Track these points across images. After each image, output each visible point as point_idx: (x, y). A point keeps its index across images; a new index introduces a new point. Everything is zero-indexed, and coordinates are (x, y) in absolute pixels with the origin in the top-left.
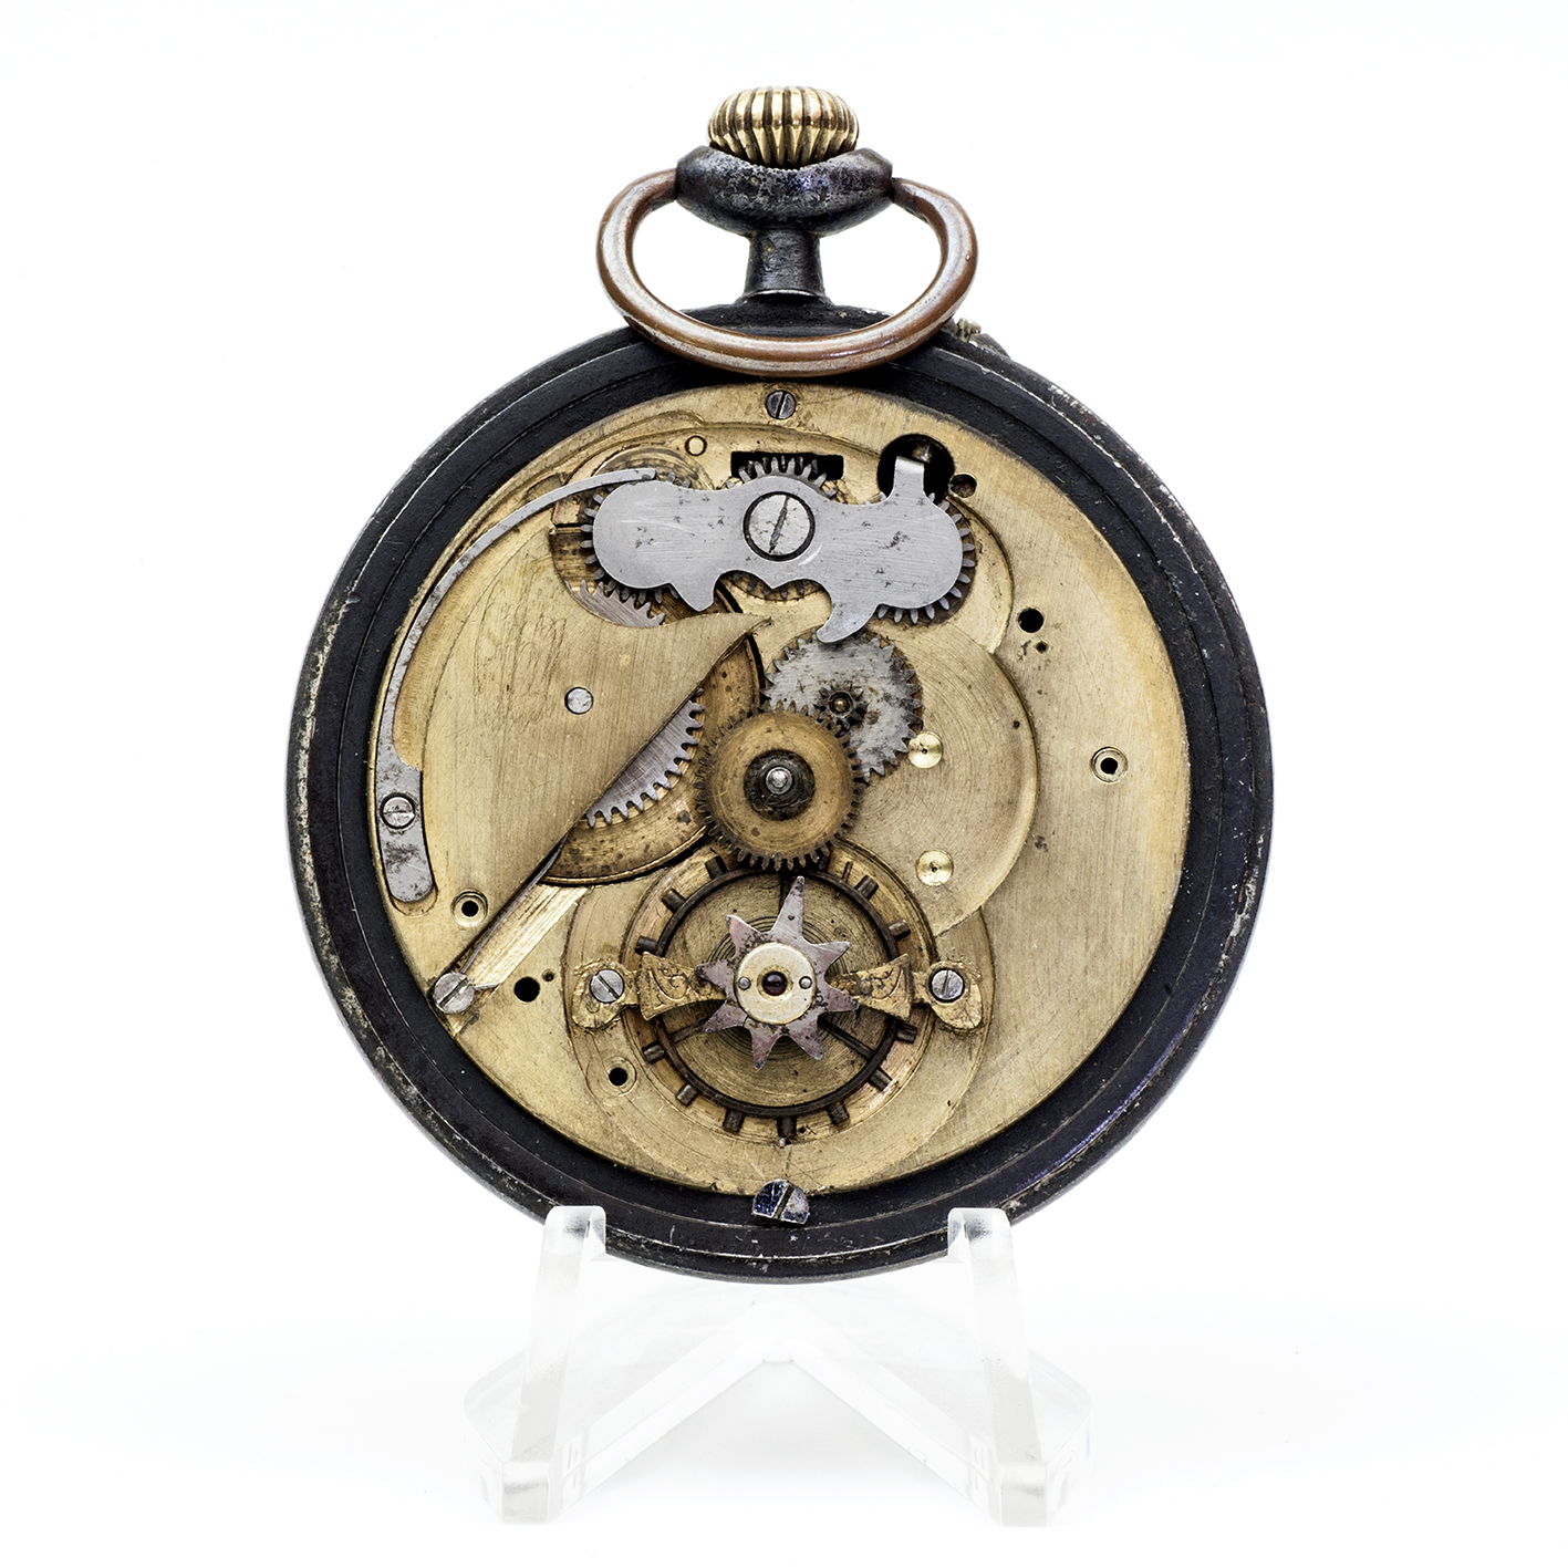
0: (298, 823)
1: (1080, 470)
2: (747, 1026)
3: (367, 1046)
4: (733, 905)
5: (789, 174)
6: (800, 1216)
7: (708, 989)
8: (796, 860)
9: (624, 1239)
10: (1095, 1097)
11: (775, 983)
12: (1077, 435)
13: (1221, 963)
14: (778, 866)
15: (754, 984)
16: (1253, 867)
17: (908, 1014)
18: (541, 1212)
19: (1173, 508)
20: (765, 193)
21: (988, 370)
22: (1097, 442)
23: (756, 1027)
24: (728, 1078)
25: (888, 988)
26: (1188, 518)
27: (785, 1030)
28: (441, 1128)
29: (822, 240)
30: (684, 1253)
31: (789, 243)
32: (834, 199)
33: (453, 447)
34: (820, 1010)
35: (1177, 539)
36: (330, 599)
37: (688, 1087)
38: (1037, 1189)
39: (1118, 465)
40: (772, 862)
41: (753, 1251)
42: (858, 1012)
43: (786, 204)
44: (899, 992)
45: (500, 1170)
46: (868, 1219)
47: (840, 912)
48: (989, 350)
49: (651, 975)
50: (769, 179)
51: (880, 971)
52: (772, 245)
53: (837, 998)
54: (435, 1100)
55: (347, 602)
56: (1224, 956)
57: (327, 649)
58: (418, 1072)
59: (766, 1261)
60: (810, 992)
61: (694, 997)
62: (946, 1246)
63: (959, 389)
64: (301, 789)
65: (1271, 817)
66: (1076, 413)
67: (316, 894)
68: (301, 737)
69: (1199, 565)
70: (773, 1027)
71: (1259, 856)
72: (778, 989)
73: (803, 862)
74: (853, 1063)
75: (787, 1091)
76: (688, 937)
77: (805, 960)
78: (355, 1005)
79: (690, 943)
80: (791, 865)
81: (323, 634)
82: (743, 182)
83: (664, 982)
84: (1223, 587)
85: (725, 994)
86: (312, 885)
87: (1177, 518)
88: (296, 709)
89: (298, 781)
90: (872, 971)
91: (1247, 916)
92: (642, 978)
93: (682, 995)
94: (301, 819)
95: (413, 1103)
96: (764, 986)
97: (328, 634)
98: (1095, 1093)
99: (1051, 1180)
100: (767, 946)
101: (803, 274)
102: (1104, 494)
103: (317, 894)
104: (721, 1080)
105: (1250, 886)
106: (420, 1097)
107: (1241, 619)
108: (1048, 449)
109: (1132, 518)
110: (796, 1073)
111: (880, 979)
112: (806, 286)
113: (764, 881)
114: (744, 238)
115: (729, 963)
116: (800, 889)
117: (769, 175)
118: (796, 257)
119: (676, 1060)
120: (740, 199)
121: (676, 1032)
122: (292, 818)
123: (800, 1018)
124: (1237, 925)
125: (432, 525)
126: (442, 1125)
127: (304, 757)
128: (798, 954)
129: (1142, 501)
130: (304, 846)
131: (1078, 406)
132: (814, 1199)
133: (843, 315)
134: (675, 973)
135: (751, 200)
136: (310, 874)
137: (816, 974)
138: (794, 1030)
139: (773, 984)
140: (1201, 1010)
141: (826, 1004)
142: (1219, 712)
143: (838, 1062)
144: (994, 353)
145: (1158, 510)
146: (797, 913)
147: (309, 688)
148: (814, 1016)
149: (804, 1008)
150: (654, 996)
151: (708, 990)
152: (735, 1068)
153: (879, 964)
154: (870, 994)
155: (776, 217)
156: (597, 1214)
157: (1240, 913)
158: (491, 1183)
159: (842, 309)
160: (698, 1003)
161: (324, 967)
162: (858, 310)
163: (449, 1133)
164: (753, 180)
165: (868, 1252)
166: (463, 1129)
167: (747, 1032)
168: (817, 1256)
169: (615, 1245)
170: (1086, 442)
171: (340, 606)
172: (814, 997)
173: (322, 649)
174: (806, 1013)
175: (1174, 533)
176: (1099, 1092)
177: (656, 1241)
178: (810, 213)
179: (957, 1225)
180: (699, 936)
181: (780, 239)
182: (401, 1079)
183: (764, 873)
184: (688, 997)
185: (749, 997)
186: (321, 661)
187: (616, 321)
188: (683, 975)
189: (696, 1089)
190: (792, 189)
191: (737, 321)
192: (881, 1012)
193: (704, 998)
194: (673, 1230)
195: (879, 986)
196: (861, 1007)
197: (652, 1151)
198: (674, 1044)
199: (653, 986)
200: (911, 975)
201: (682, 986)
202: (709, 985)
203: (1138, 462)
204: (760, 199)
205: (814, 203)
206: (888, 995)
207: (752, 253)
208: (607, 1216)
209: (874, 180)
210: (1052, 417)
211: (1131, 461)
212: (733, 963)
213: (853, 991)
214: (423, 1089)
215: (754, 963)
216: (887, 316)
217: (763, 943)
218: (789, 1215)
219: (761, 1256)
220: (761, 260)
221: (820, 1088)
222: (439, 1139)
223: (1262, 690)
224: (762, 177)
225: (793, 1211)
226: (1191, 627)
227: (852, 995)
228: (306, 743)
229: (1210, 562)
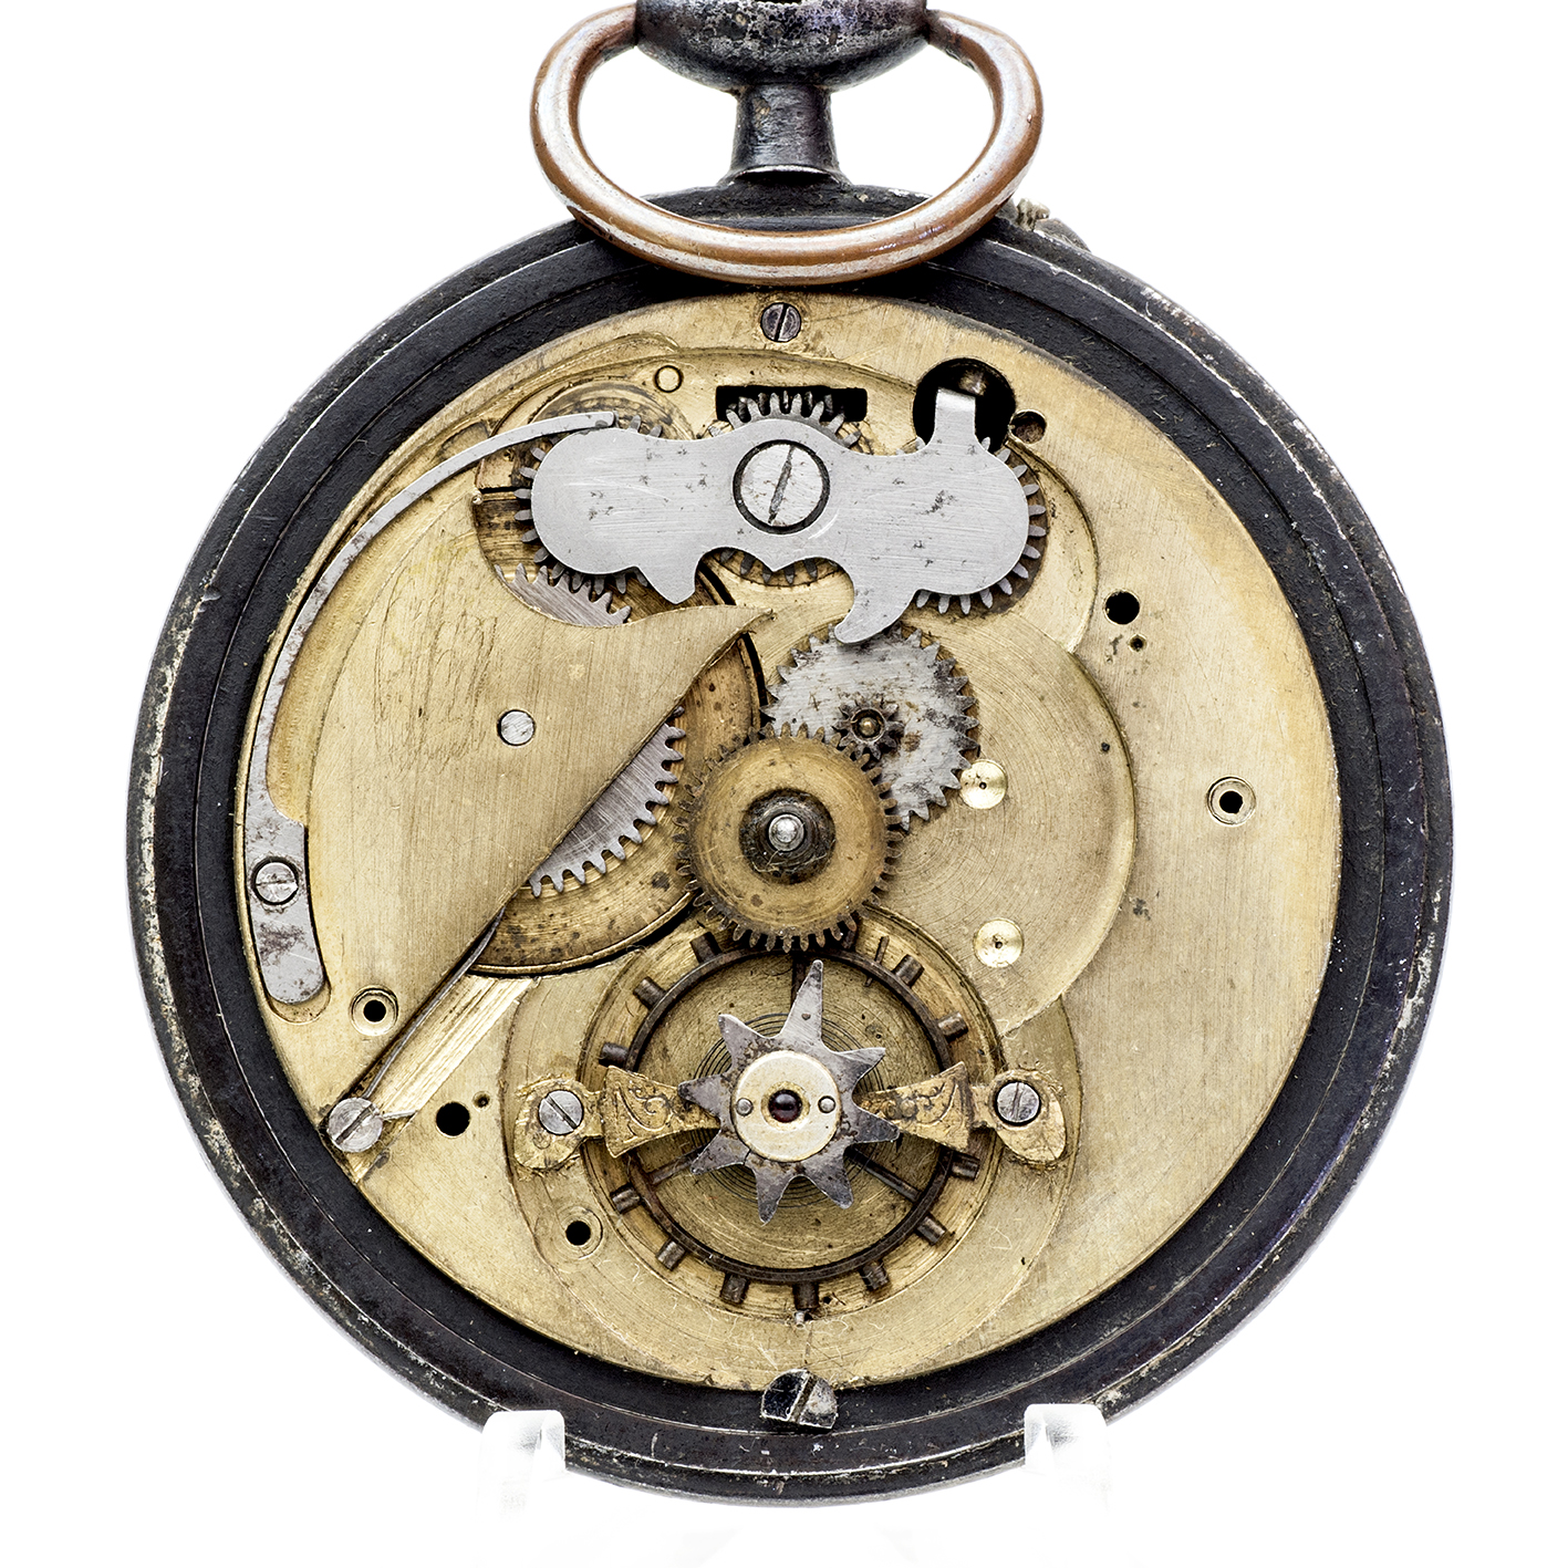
0: (143, 898)
1: (1187, 403)
2: (749, 1164)
3: (242, 1198)
4: (730, 998)
5: (787, 9)
6: (825, 1417)
7: (695, 1114)
8: (812, 938)
9: (589, 1451)
10: (1220, 1249)
11: (785, 1106)
12: (1179, 356)
13: (1387, 1065)
14: (787, 946)
15: (757, 1107)
16: (1427, 934)
17: (965, 1144)
18: (479, 1416)
19: (1311, 451)
20: (755, 35)
21: (1060, 270)
22: (1208, 363)
23: (761, 1164)
24: (728, 1231)
25: (938, 1109)
26: (1332, 463)
27: (800, 1169)
28: (342, 1306)
29: (833, 96)
30: (671, 1470)
31: (788, 102)
32: (848, 43)
33: (341, 387)
34: (847, 1141)
35: (1318, 493)
36: (180, 596)
37: (673, 1244)
38: (1143, 1374)
39: (1236, 394)
40: (779, 941)
41: (763, 1465)
42: (899, 1142)
43: (783, 50)
44: (953, 1114)
45: (421, 1361)
46: (917, 1420)
47: (873, 1004)
48: (1061, 241)
49: (619, 1098)
50: (759, 17)
51: (927, 1085)
52: (766, 105)
53: (869, 1125)
54: (332, 1269)
55: (204, 599)
56: (1390, 1056)
57: (177, 662)
58: (309, 1229)
59: (781, 1478)
60: (834, 1117)
61: (678, 1125)
62: (1020, 1453)
63: (1020, 296)
64: (145, 852)
65: (1450, 866)
66: (1179, 324)
67: (168, 993)
68: (145, 781)
69: (1349, 526)
70: (784, 1165)
71: (1436, 919)
72: (791, 1113)
73: (821, 941)
74: (894, 1207)
75: (806, 1246)
76: (669, 1042)
77: (826, 1074)
78: (224, 1143)
79: (672, 1050)
80: (805, 945)
81: (171, 642)
82: (725, 21)
83: (637, 1105)
84: (1381, 556)
85: (719, 1121)
86: (163, 981)
87: (1316, 463)
88: (137, 745)
89: (141, 841)
90: (916, 1086)
91: (1421, 1001)
92: (608, 1102)
93: (661, 1123)
94: (146, 893)
95: (304, 1272)
96: (771, 1110)
97: (178, 642)
98: (1218, 1244)
99: (1163, 1363)
100: (774, 1055)
101: (809, 144)
102: (1219, 434)
103: (170, 993)
104: (717, 1233)
105: (1423, 959)
106: (312, 1265)
107: (1405, 599)
108: (1143, 374)
109: (1256, 465)
110: (818, 1222)
111: (928, 1097)
112: (813, 159)
113: (771, 966)
114: (729, 95)
115: (724, 1079)
116: (818, 977)
117: (760, 11)
118: (799, 120)
119: (655, 1210)
120: (722, 45)
121: (655, 1171)
122: (135, 892)
123: (820, 1152)
124: (1407, 1012)
125: (315, 492)
126: (343, 1303)
127: (149, 810)
128: (816, 1064)
129: (1268, 443)
130: (152, 930)
131: (1182, 316)
132: (843, 1394)
133: (863, 198)
134: (651, 1093)
135: (736, 46)
136: (159, 967)
137: (840, 1093)
138: (813, 1168)
139: (786, 1106)
140: (1361, 1129)
141: (853, 1133)
142: (1378, 725)
143: (875, 1207)
144: (1068, 245)
145: (1291, 455)
146: (814, 1010)
147: (155, 716)
148: (839, 1149)
149: (827, 1139)
150: (624, 1127)
151: (696, 1116)
152: (736, 1217)
153: (926, 1075)
154: (913, 1117)
155: (771, 67)
156: (551, 1422)
157: (1411, 996)
158: (410, 1379)
159: (861, 190)
160: (683, 1133)
161: (182, 1091)
162: (883, 192)
163: (352, 1313)
164: (738, 18)
165: (918, 1464)
166: (371, 1307)
167: (749, 1172)
168: (850, 1471)
169: (576, 1459)
170: (1191, 364)
171: (193, 604)
172: (839, 1123)
173: (171, 663)
174: (828, 1145)
175: (1314, 485)
176: (1225, 1243)
177: (632, 1455)
178: (817, 61)
179: (1035, 1426)
180: (684, 1040)
181: (776, 96)
182: (286, 1241)
183: (769, 955)
184: (669, 1125)
185: (752, 1125)
186: (169, 679)
187: (557, 213)
188: (662, 1096)
189: (684, 1246)
190: (790, 29)
191: (722, 210)
192: (931, 1142)
193: (691, 1127)
194: (655, 1439)
195: (925, 1106)
196: (902, 1135)
197: (624, 1334)
198: (653, 1187)
199: (621, 1112)
200: (968, 1090)
201: (661, 1110)
202: (698, 1109)
203: (1263, 388)
204: (748, 44)
205: (823, 48)
206: (938, 1118)
207: (740, 116)
208: (566, 1422)
209: (902, 14)
210: (1148, 332)
211: (1254, 388)
212: (728, 1079)
213: (890, 1114)
214: (317, 1255)
215: (760, 1077)
216: (923, 199)
217: (769, 1051)
218: (811, 1417)
219: (774, 1473)
220: (751, 126)
221: (849, 1242)
222: (339, 1321)
223: (1435, 695)
224: (750, 14)
225: (816, 1411)
226: (1338, 611)
227: (891, 1119)
228: (151, 791)
229: (1363, 523)
